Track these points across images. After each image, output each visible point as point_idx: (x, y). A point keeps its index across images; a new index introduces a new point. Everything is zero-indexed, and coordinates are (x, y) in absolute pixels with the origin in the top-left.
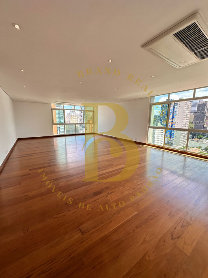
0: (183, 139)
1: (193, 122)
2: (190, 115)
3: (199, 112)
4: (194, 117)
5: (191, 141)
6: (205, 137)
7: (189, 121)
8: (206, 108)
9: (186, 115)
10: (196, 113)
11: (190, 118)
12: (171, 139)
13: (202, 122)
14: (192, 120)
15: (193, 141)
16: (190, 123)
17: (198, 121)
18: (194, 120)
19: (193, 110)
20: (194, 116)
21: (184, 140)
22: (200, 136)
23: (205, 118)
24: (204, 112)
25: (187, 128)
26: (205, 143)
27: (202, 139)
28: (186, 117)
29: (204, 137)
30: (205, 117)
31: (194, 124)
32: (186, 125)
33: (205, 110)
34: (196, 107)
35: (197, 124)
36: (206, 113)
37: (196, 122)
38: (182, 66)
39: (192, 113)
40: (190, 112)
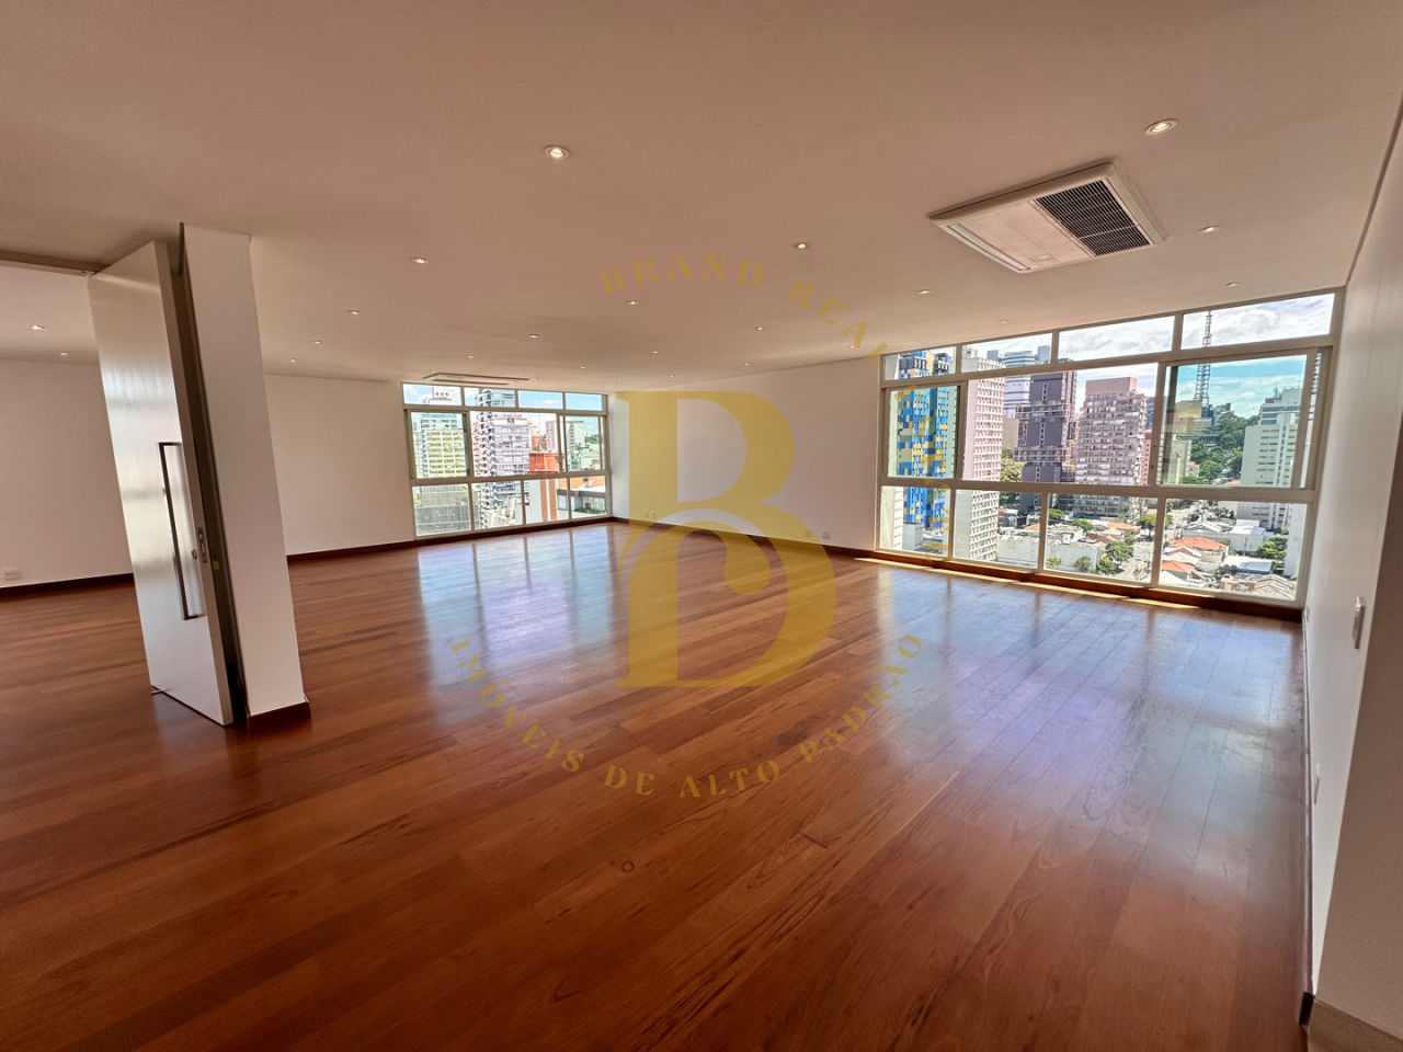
0: (983, 528)
1: (1017, 453)
2: (1005, 417)
3: (1037, 405)
4: (1020, 428)
5: (1016, 538)
6: (1071, 514)
7: (1000, 444)
8: (1064, 388)
9: (986, 421)
10: (1026, 409)
11: (1003, 432)
12: (933, 533)
13: (1054, 452)
14: (1014, 445)
15: (1025, 534)
16: (1006, 454)
17: (1036, 448)
18: (1020, 442)
19: (1011, 397)
20: (1021, 425)
21: (985, 535)
22: (1051, 512)
23: (1065, 433)
24: (1057, 407)
25: (995, 477)
26: (1075, 540)
27: (1060, 525)
28: (986, 428)
29: (1067, 518)
30: (1065, 427)
31: (1022, 459)
32: (989, 464)
33: (1063, 399)
34: (1026, 383)
35: (1035, 458)
36: (1068, 410)
37: (1028, 453)
38: (1034, 267)
39: (1012, 413)
40: (1002, 406)
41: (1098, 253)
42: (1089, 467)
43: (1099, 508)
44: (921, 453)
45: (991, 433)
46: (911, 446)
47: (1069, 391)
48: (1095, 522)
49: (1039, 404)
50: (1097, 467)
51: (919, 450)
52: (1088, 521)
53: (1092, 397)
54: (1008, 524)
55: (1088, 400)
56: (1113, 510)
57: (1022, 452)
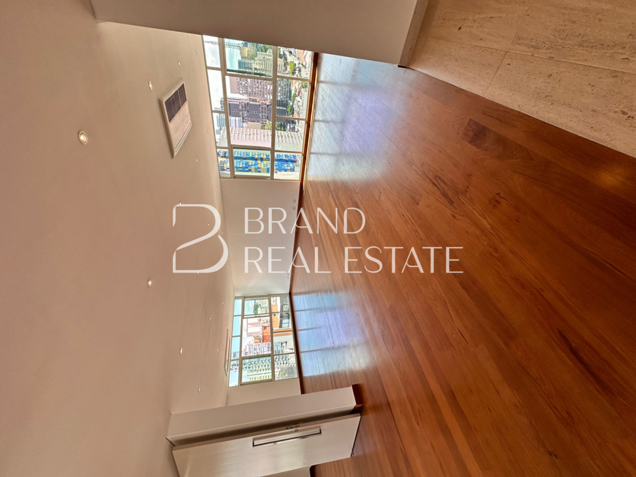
0: (296, 138)
1: (262, 123)
2: (247, 128)
4: (252, 121)
6: (289, 101)
7: (259, 130)
8: (234, 103)
9: (248, 136)
10: (243, 119)
11: (254, 129)
12: (298, 159)
13: (262, 108)
14: (259, 124)
16: (263, 127)
17: (260, 115)
18: (258, 122)
19: (237, 125)
20: (250, 121)
21: (298, 137)
22: (289, 110)
23: (254, 103)
24: (242, 106)
27: (294, 106)
28: (252, 136)
29: (291, 104)
30: (251, 103)
31: (266, 121)
32: (267, 135)
33: (238, 103)
34: (232, 119)
35: (265, 116)
36: (244, 101)
37: (262, 118)
38: (190, 122)
39: (245, 125)
40: (241, 129)
41: (186, 100)
42: (269, 93)
43: (287, 90)
44: (262, 164)
45: (254, 134)
46: (260, 168)
47: (235, 100)
48: (293, 92)
49: (241, 113)
50: (269, 90)
51: (261, 165)
52: (292, 95)
53: (238, 91)
54: (294, 128)
55: (239, 93)
56: (288, 85)
57: (262, 121)
